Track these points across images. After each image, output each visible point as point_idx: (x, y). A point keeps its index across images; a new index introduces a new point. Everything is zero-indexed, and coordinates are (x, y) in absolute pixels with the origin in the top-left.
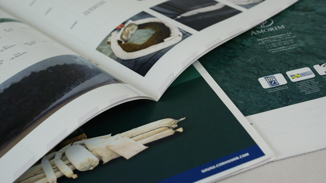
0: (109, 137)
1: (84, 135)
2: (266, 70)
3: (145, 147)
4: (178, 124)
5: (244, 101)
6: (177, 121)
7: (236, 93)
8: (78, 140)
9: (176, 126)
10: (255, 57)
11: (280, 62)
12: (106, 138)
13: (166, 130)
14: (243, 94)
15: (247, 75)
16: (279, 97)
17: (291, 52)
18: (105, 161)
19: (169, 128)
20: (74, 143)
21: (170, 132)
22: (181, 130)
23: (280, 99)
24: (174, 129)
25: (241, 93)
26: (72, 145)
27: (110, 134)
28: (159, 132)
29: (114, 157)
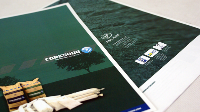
0: (59, 97)
1: (44, 95)
2: (134, 56)
3: (81, 104)
4: (100, 91)
5: (140, 73)
6: (100, 90)
7: (132, 71)
8: (41, 97)
9: (99, 92)
10: (122, 52)
11: (136, 50)
12: (58, 97)
13: (93, 94)
14: (136, 70)
15: (128, 62)
16: (154, 66)
17: (136, 45)
18: (57, 109)
19: (95, 93)
20: (39, 99)
21: (95, 96)
22: (102, 95)
23: (155, 66)
24: (98, 94)
25: (134, 70)
26: (37, 100)
27: (60, 95)
28: (89, 95)
29: (62, 108)
